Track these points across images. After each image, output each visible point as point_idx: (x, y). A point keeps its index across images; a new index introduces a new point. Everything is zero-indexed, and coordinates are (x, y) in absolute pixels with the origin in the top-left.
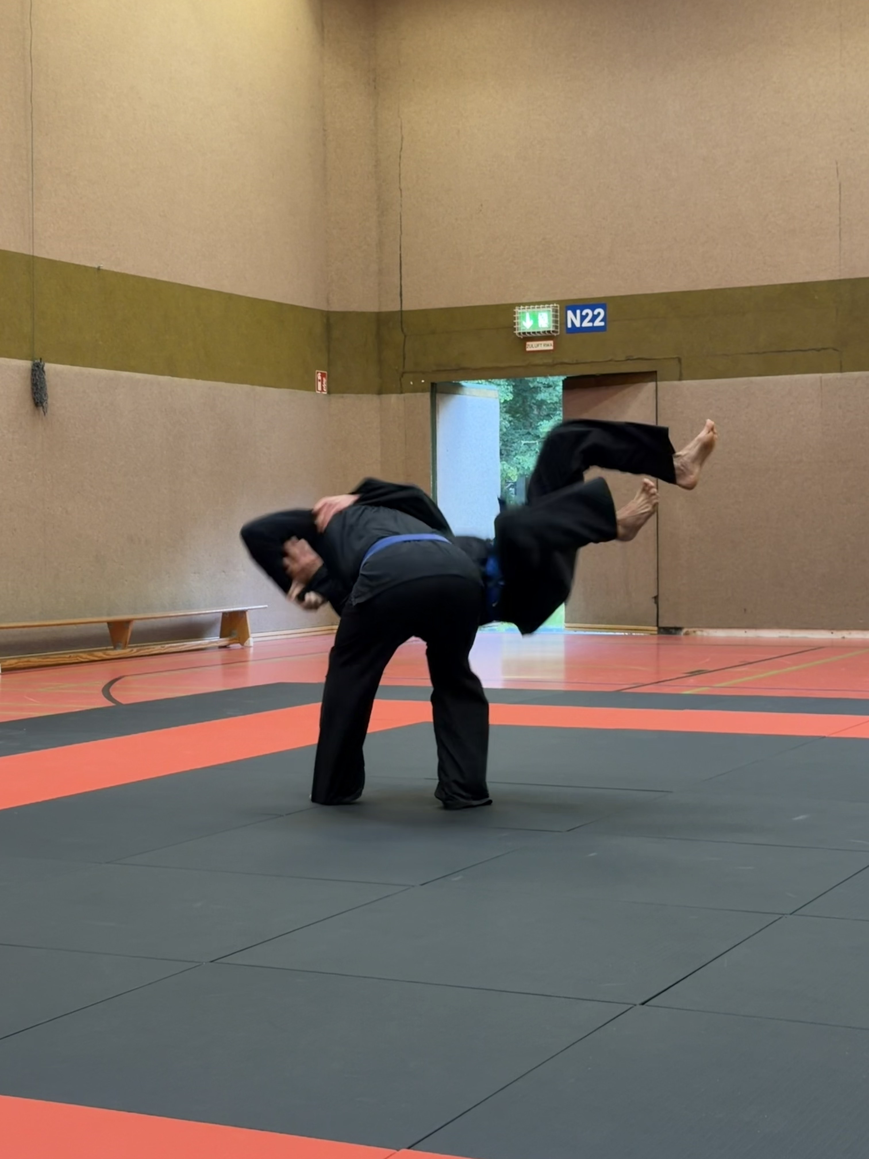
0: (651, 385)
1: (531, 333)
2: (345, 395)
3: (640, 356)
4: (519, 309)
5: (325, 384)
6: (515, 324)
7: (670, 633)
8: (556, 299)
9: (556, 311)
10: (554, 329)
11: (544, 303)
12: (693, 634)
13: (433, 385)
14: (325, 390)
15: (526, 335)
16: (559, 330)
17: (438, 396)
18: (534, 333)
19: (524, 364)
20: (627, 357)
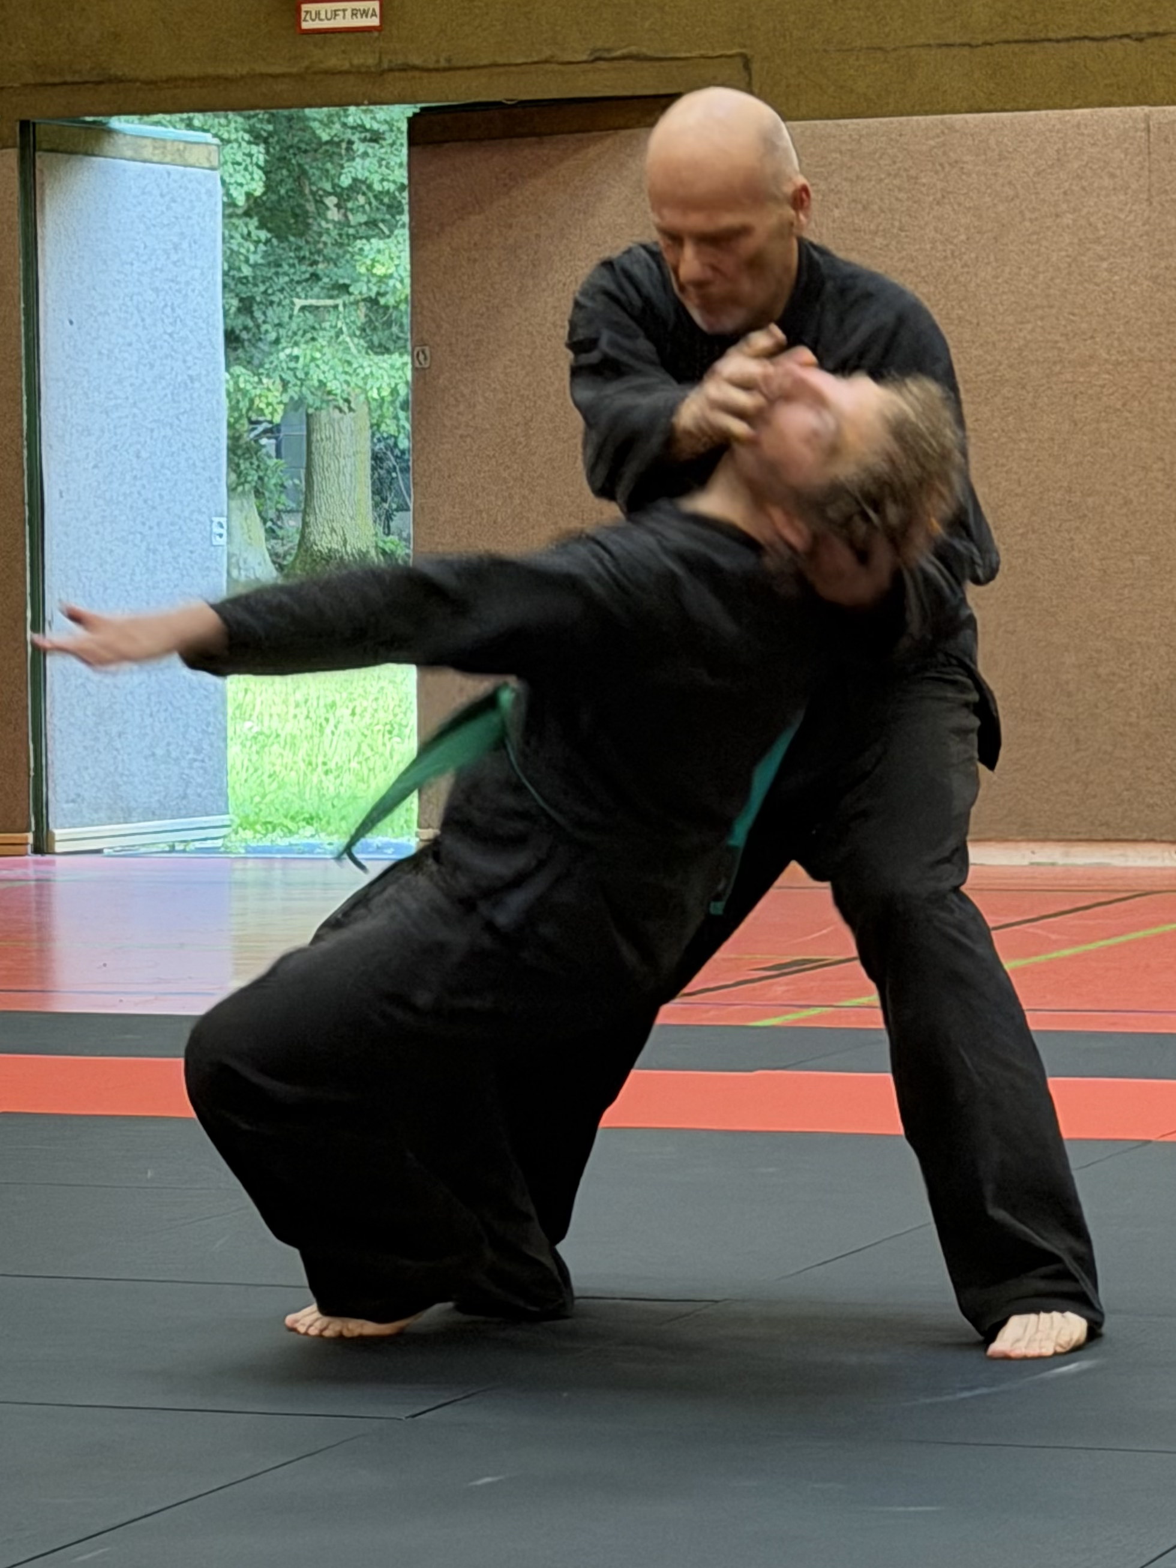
3: (633, 49)
13: (25, 126)
17: (42, 159)
19: (294, 70)
20: (594, 51)
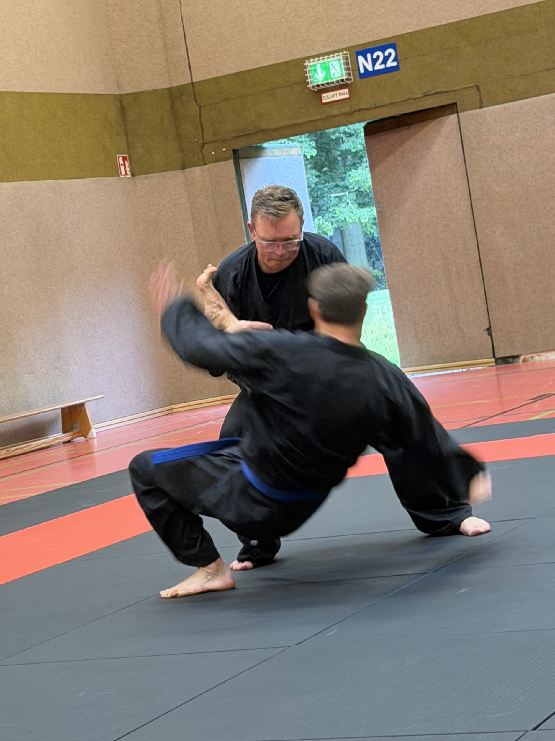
0: (453, 117)
1: (325, 85)
2: (149, 175)
3: (438, 90)
4: (310, 62)
5: (128, 167)
6: (307, 78)
7: (508, 363)
8: (344, 47)
9: (347, 59)
10: (347, 77)
11: (334, 52)
12: (532, 361)
13: (235, 151)
14: (128, 173)
15: (321, 87)
16: (352, 77)
17: (241, 162)
18: (328, 84)
19: (322, 117)
20: (424, 93)
